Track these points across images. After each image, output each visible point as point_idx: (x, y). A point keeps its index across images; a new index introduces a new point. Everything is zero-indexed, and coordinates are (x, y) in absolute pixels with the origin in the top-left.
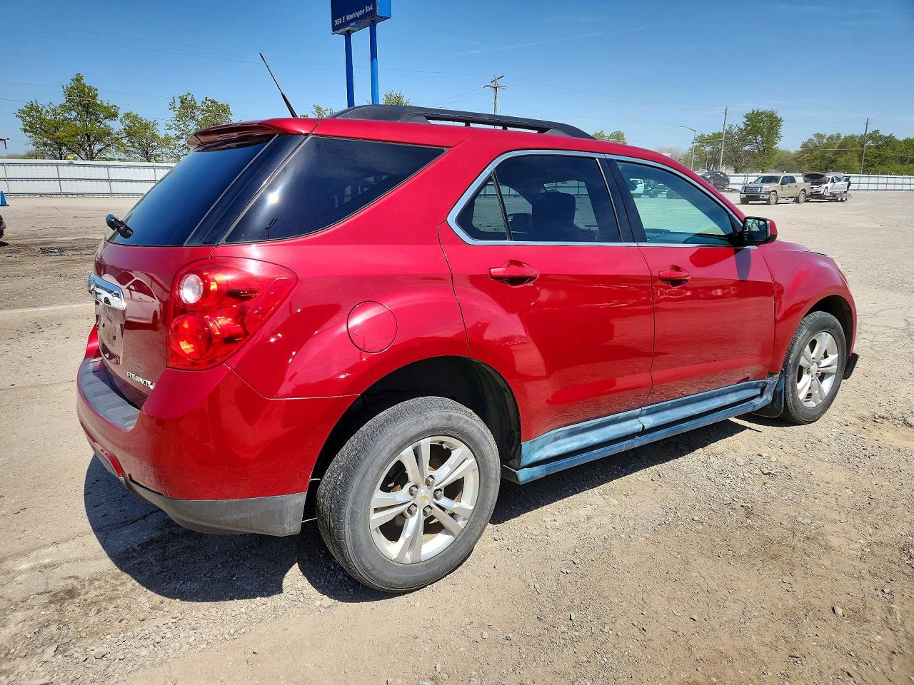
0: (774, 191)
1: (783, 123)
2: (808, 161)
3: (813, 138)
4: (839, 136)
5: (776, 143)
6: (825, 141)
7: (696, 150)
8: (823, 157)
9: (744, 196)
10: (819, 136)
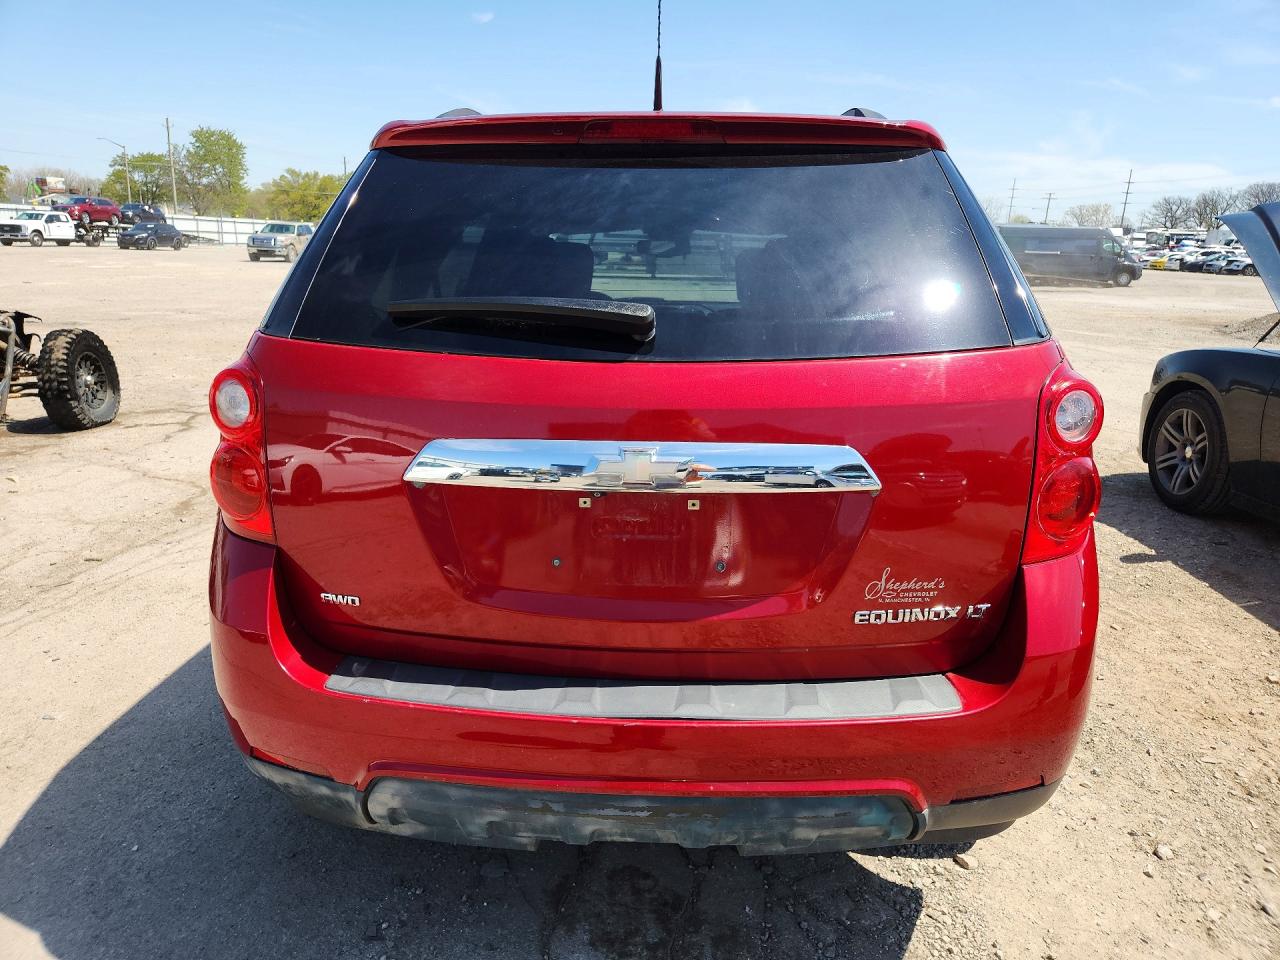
0: (291, 244)
1: (245, 151)
2: (286, 205)
3: (286, 175)
4: (316, 174)
5: (243, 178)
6: (301, 181)
7: (118, 177)
8: (303, 202)
9: (254, 250)
10: (292, 172)
